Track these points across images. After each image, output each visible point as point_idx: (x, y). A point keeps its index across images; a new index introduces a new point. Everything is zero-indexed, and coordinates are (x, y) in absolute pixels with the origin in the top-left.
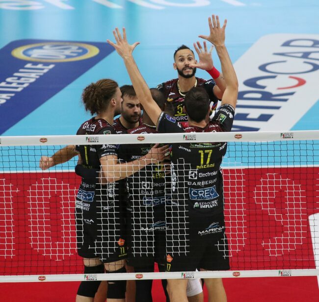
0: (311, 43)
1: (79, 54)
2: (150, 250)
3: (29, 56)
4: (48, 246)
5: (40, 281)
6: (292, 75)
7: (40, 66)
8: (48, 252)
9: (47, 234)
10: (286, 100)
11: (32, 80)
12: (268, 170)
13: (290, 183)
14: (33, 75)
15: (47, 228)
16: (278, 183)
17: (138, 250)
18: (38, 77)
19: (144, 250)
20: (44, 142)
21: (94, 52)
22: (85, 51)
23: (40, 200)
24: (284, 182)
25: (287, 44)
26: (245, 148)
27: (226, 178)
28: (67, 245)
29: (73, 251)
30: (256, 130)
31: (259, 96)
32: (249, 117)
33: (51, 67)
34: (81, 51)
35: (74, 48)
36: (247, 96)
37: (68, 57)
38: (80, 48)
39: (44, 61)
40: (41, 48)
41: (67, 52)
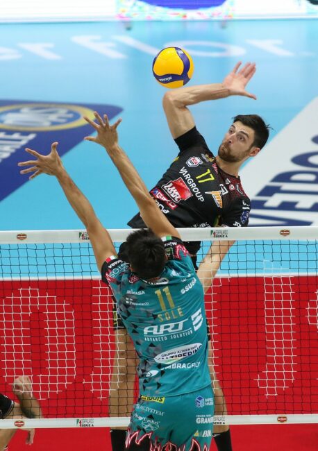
1: (69, 120)
3: (2, 122)
5: (17, 427)
7: (16, 136)
9: (27, 364)
11: (6, 155)
14: (7, 148)
18: (13, 151)
20: (22, 239)
22: (77, 117)
23: (17, 317)
26: (294, 249)
27: (269, 289)
28: (53, 379)
29: (61, 387)
30: (308, 224)
31: (312, 177)
32: (298, 206)
33: (32, 137)
34: (71, 116)
35: (62, 112)
36: (295, 177)
37: (54, 123)
38: (70, 112)
39: (21, 129)
40: (17, 111)
41: (53, 118)
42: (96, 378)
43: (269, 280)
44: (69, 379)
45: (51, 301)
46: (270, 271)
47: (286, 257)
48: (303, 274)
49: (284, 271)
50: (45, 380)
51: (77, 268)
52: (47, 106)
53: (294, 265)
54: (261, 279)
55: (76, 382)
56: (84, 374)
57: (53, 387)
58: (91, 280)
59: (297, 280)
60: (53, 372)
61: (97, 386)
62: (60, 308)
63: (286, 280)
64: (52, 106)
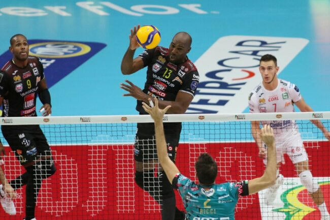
0: (259, 44)
1: (75, 52)
2: (131, 208)
3: (35, 53)
4: (50, 205)
6: (244, 69)
7: (43, 61)
8: (49, 209)
9: (49, 195)
10: (239, 89)
12: (225, 145)
13: (243, 155)
15: (49, 191)
16: (233, 155)
17: (121, 208)
19: (126, 208)
21: (86, 49)
22: (79, 49)
24: (238, 155)
25: (240, 44)
26: (207, 127)
27: (192, 151)
28: (64, 204)
29: (69, 209)
30: (215, 112)
31: (218, 85)
32: (209, 102)
33: (53, 61)
34: (76, 49)
35: (71, 47)
36: (208, 85)
37: (66, 53)
38: (75, 47)
39: (47, 57)
40: (44, 46)
41: (65, 50)
42: (90, 204)
43: (192, 145)
44: (74, 204)
45: (64, 158)
46: (193, 140)
47: (202, 132)
48: (212, 142)
49: (201, 140)
50: (60, 204)
51: (84, 138)
52: (61, 43)
53: (207, 136)
54: (187, 144)
55: (78, 206)
56: (83, 201)
57: (64, 209)
58: (87, 146)
59: (208, 145)
60: (65, 200)
61: (90, 208)
62: (69, 162)
63: (202, 145)
64: (65, 43)
